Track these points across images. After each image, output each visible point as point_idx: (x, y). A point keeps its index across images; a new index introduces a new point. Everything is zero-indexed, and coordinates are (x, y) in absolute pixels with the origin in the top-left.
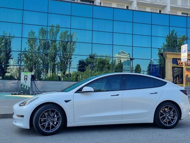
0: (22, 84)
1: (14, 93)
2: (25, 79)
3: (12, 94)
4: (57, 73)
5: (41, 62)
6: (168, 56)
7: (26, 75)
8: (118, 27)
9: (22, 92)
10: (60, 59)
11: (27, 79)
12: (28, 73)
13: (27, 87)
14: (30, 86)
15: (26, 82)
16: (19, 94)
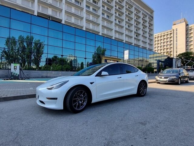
0: (12, 72)
1: (6, 79)
2: (14, 69)
3: (4, 80)
4: (32, 66)
5: (20, 58)
6: (103, 58)
7: (15, 65)
8: (78, 39)
9: (12, 78)
10: (34, 57)
11: (16, 69)
12: (17, 64)
13: (16, 74)
14: (19, 74)
15: (15, 71)
16: (10, 80)
